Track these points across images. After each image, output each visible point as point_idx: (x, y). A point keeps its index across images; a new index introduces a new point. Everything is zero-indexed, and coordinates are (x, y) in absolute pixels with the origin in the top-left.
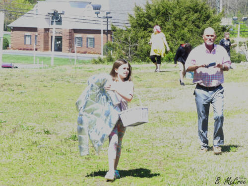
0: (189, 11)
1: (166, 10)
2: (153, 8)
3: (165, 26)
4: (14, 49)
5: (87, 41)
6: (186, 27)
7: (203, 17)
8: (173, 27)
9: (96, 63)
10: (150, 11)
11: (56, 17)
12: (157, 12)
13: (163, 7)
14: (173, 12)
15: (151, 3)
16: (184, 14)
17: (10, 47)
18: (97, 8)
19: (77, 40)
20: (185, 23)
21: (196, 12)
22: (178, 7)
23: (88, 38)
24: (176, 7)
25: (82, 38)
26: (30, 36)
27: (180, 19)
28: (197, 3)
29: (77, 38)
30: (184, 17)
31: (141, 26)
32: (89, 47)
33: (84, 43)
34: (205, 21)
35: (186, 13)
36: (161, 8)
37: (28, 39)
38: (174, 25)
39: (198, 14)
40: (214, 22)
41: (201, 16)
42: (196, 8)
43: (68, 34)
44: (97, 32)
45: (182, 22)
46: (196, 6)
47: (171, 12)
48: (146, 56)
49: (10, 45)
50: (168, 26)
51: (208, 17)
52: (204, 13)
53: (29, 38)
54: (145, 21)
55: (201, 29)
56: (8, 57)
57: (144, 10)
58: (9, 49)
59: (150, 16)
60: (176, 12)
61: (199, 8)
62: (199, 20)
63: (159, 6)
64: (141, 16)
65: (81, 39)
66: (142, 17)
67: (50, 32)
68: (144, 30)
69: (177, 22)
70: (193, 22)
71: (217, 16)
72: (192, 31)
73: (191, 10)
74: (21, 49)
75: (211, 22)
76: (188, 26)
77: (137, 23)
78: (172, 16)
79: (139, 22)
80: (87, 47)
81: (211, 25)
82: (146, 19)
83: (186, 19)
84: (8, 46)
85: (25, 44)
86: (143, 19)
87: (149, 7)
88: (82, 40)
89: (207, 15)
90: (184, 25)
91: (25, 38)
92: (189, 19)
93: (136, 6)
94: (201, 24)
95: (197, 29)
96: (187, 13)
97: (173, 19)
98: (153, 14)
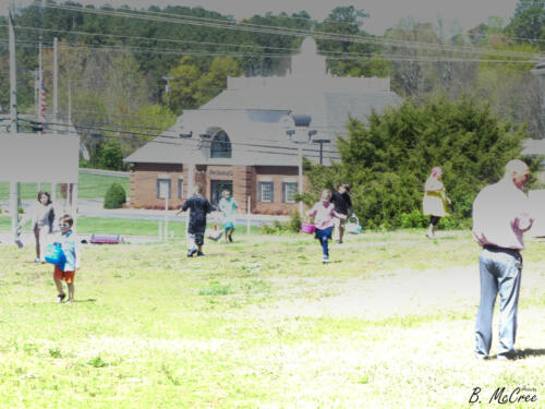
0: (456, 126)
1: (411, 126)
2: (384, 122)
3: (407, 157)
4: (136, 208)
5: (284, 189)
6: (449, 159)
7: (484, 139)
8: (422, 160)
9: (269, 231)
10: (378, 129)
11: (221, 144)
13: (403, 120)
14: (424, 129)
15: (380, 112)
16: (446, 134)
17: (127, 204)
18: (302, 122)
19: (263, 188)
20: (447, 151)
21: (470, 130)
22: (433, 120)
23: (284, 184)
24: (429, 120)
25: (271, 184)
26: (169, 181)
27: (438, 144)
28: (471, 111)
29: (264, 183)
30: (446, 140)
31: (359, 158)
32: (287, 201)
33: (277, 193)
34: (487, 147)
35: (449, 131)
36: (400, 122)
37: (164, 187)
38: (426, 155)
39: (474, 133)
40: (507, 147)
41: (480, 137)
42: (469, 121)
43: (244, 175)
44: (292, 170)
45: (442, 150)
46: (470, 118)
47: (420, 131)
48: (367, 218)
49: (128, 199)
50: (413, 159)
51: (494, 139)
52: (486, 131)
53: (167, 185)
54: (368, 149)
55: (479, 164)
56: (122, 224)
57: (366, 127)
58: (126, 207)
59: (379, 138)
60: (430, 130)
61: (477, 120)
62: (475, 146)
63: (395, 119)
64: (359, 138)
66: (362, 140)
67: (208, 171)
68: (365, 167)
69: (431, 149)
70: (464, 150)
71: (510, 136)
72: (461, 167)
73: (460, 125)
74: (149, 208)
75: (499, 149)
76: (453, 158)
77: (352, 152)
78: (422, 137)
79: (356, 150)
80: (283, 201)
82: (370, 145)
83: (450, 144)
84: (124, 201)
85: (158, 197)
86: (363, 144)
87: (376, 121)
88: (272, 189)
89: (491, 134)
91: (158, 185)
92: (455, 143)
93: (351, 119)
94: (479, 152)
95: (472, 164)
96: (453, 132)
97: (423, 143)
98: (384, 135)
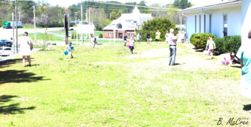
1: (155, 23)
4: (105, 38)
11: (120, 26)
12: (152, 23)
13: (154, 21)
14: (157, 23)
15: (149, 20)
17: (103, 37)
18: (135, 22)
21: (166, 23)
22: (159, 21)
26: (111, 33)
28: (166, 20)
34: (169, 26)
40: (173, 26)
44: (133, 31)
51: (170, 25)
52: (169, 23)
56: (102, 41)
57: (147, 23)
60: (159, 23)
62: (167, 26)
63: (152, 21)
64: (146, 25)
65: (129, 34)
67: (118, 31)
68: (147, 30)
69: (159, 27)
70: (165, 27)
71: (173, 24)
73: (164, 22)
74: (107, 38)
77: (144, 27)
81: (171, 28)
85: (109, 36)
87: (149, 22)
90: (162, 28)
91: (109, 34)
92: (163, 26)
93: (144, 21)
96: (163, 24)
97: (157, 26)
98: (150, 24)
